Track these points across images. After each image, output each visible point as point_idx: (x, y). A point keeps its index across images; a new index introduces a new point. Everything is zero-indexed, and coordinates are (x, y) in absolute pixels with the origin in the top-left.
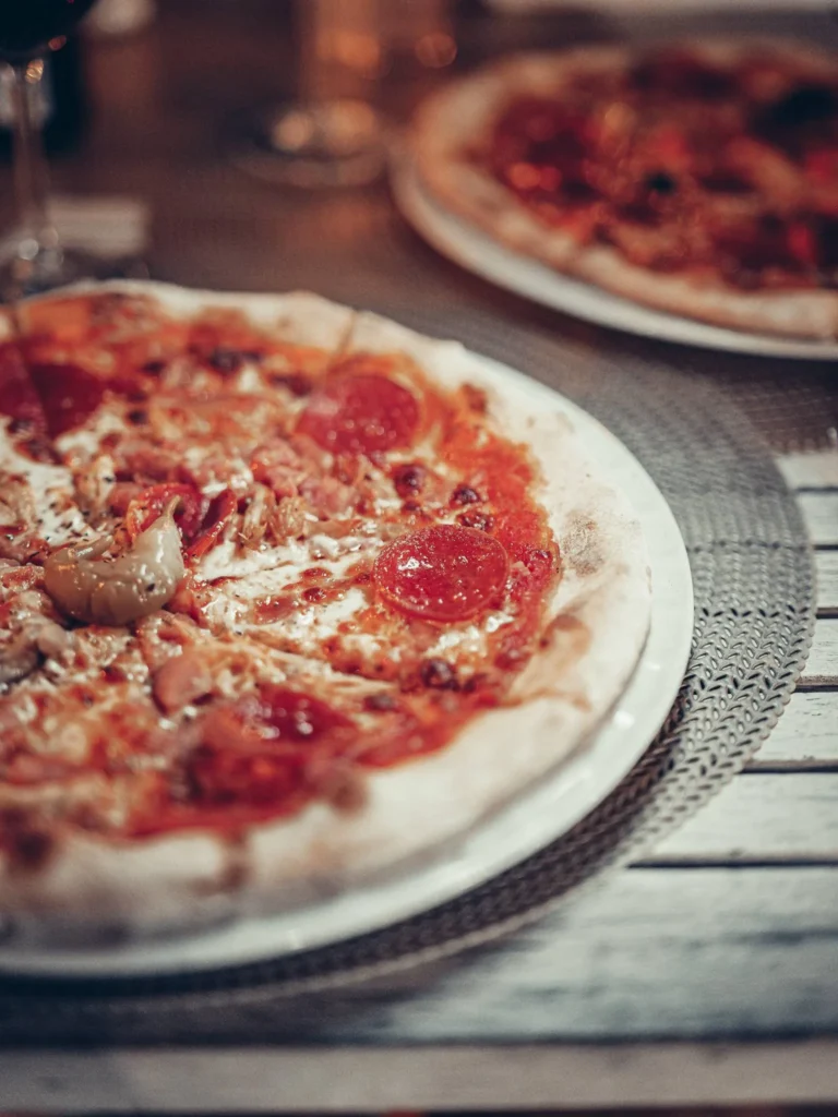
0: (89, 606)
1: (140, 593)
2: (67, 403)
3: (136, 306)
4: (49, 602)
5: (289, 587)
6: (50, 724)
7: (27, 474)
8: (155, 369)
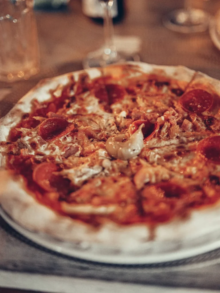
0: (117, 154)
1: (131, 151)
2: (114, 95)
3: (135, 68)
4: (107, 152)
5: (173, 151)
6: (105, 188)
7: (103, 115)
8: (140, 86)
